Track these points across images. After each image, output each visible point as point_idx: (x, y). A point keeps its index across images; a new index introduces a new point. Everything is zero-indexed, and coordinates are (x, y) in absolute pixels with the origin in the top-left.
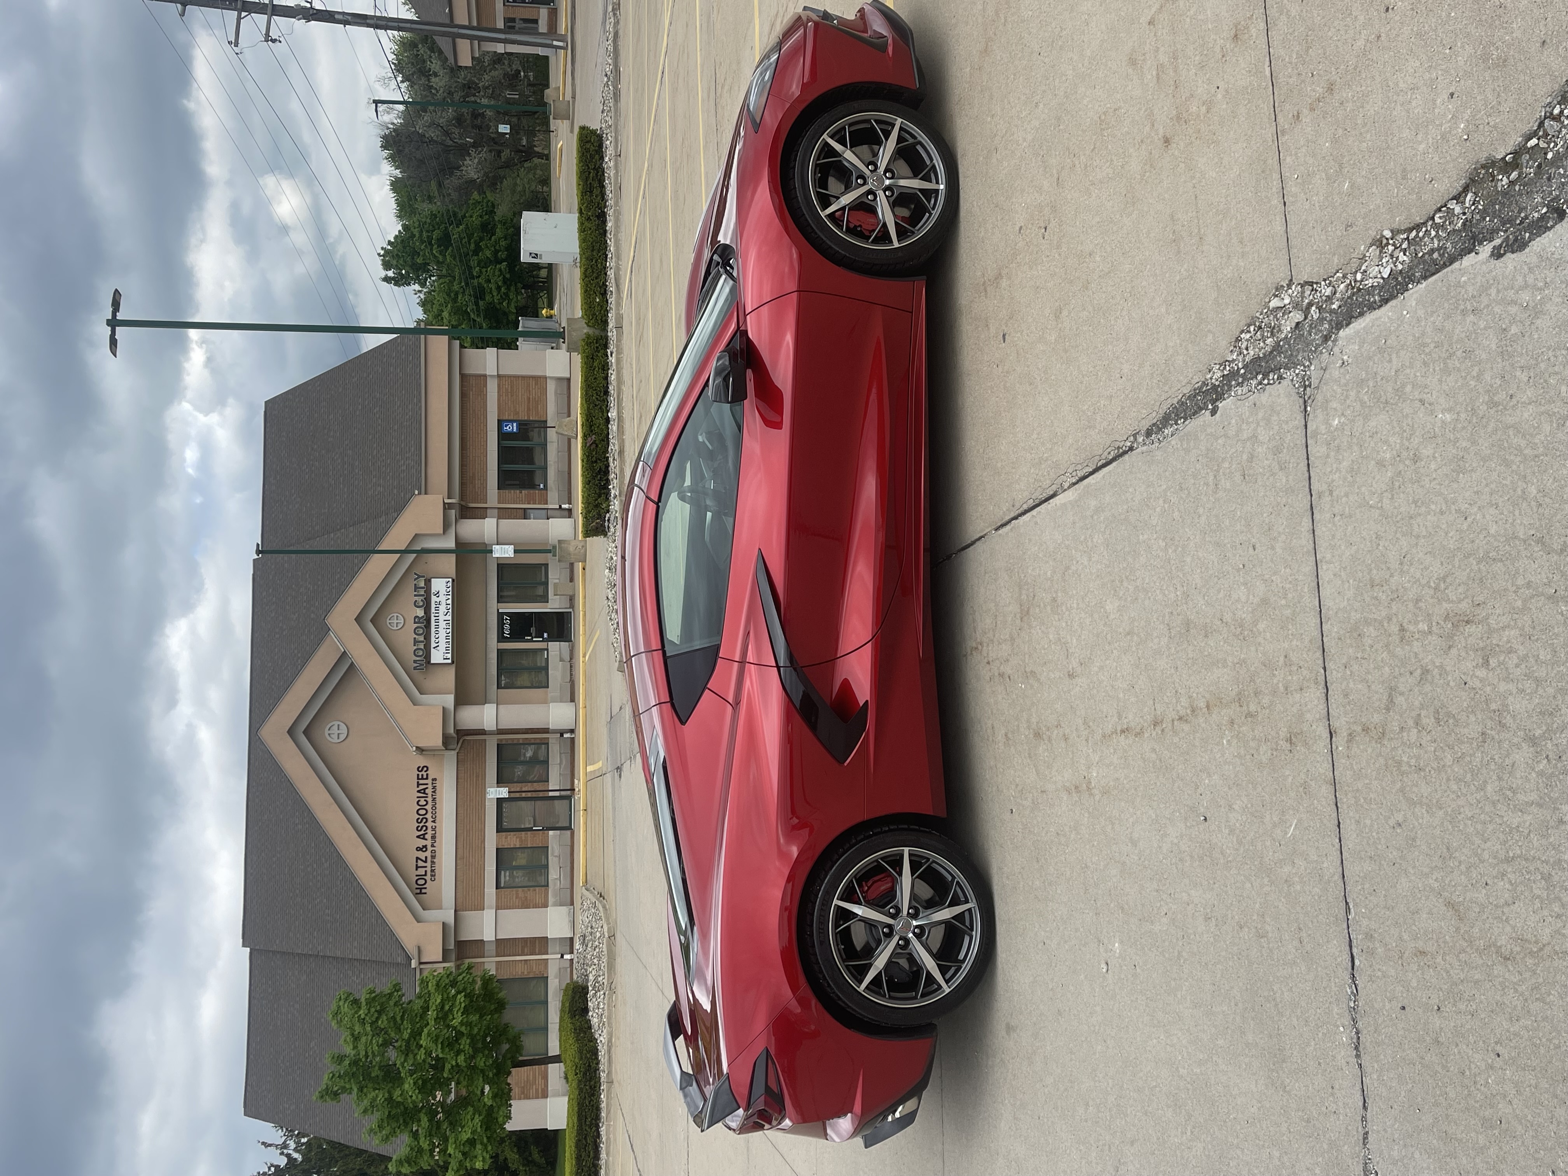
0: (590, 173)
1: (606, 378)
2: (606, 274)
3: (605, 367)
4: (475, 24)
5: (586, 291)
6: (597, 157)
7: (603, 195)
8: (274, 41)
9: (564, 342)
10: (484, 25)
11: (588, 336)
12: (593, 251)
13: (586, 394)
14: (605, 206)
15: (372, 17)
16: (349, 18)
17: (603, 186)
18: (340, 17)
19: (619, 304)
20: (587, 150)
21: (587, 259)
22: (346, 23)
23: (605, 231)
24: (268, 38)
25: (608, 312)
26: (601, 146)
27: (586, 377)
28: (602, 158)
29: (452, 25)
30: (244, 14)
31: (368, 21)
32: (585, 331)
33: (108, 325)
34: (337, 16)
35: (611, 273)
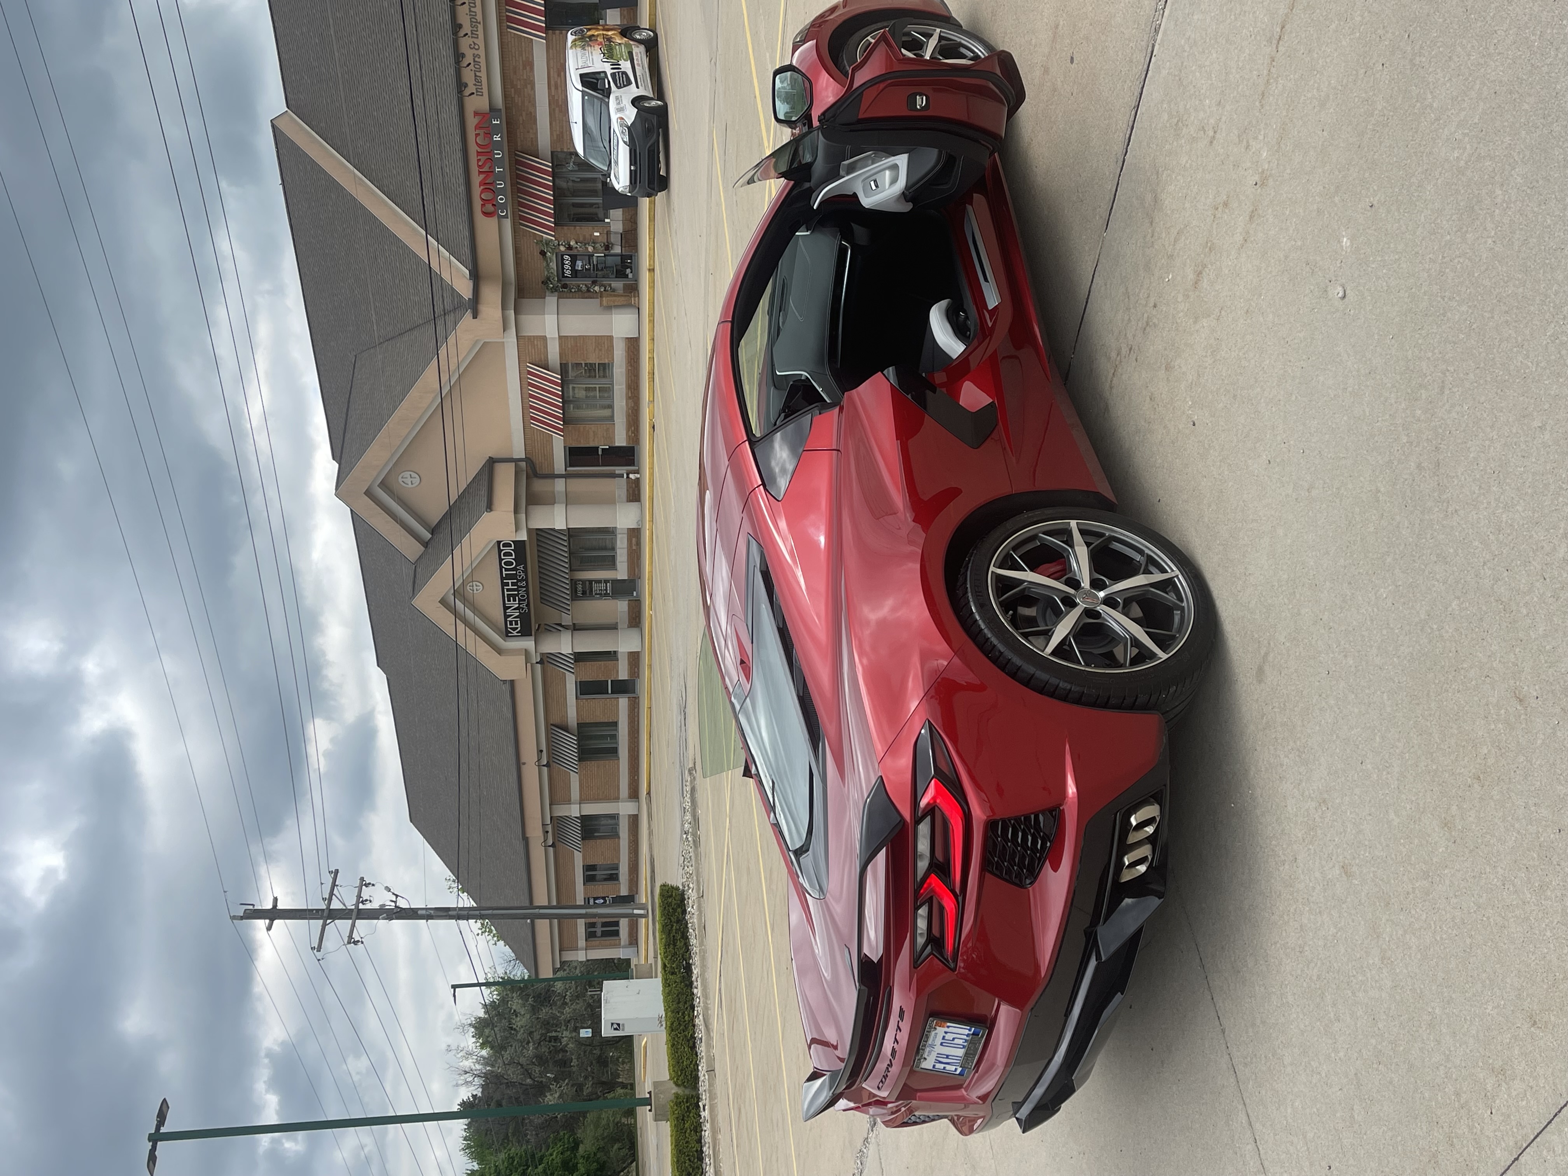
0: (672, 926)
1: (699, 1141)
2: (694, 1026)
3: (698, 1128)
4: (554, 903)
5: (673, 1045)
6: (679, 910)
7: (687, 946)
8: (356, 943)
9: (650, 1110)
10: (564, 903)
11: (677, 1096)
12: (679, 1003)
13: (678, 1161)
14: (690, 957)
15: (454, 909)
16: (432, 912)
17: (687, 938)
18: (424, 912)
19: (709, 1046)
20: (669, 905)
21: (673, 1012)
22: (428, 917)
23: (691, 983)
24: (351, 941)
25: (698, 1066)
26: (683, 899)
27: (676, 1141)
28: (684, 912)
29: (532, 906)
30: (329, 921)
31: (450, 913)
32: (673, 1091)
33: (149, 1140)
34: (420, 912)
35: (699, 1021)
